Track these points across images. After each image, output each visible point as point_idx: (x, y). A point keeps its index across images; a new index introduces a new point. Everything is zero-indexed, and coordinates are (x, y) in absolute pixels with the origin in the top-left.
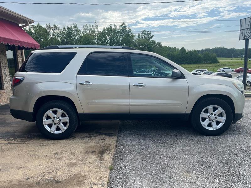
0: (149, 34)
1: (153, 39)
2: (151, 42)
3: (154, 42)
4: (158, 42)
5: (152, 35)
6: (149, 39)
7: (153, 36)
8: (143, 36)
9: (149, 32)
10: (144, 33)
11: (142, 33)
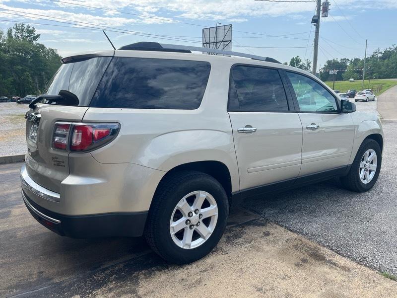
0: (31, 32)
1: (39, 41)
2: (35, 47)
3: (42, 47)
4: (51, 48)
5: (36, 34)
6: (31, 41)
7: (38, 36)
8: (19, 35)
9: (30, 29)
10: (20, 29)
11: (17, 29)
